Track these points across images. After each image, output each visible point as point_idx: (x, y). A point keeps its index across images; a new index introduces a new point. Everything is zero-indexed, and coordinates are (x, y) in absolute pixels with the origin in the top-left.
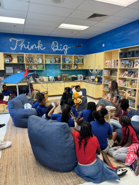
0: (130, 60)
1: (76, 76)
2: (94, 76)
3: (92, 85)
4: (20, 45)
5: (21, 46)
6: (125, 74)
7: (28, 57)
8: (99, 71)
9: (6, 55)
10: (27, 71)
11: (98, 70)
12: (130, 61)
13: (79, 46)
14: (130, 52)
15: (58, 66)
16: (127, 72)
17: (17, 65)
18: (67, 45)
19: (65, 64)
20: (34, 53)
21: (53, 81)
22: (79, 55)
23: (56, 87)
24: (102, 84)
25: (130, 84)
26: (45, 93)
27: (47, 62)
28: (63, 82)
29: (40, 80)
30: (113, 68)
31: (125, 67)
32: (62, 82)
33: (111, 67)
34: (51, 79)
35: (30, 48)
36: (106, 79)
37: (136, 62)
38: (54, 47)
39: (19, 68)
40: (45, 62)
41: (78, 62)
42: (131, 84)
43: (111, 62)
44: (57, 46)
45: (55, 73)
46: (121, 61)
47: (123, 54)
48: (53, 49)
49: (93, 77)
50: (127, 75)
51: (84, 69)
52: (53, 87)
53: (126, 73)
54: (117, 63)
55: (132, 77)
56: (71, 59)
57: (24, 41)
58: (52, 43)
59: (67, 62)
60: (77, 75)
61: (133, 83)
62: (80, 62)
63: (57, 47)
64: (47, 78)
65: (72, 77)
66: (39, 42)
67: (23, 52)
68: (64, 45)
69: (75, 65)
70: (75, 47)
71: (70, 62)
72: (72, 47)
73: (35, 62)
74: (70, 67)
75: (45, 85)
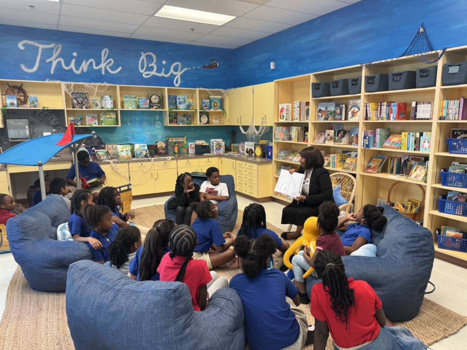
0: (338, 102)
1: (207, 142)
2: (253, 143)
3: (248, 164)
4: (48, 61)
5: (51, 63)
6: (327, 135)
7: (72, 91)
8: (264, 129)
9: (8, 87)
10: (69, 130)
11: (260, 128)
12: (337, 105)
13: (213, 68)
14: (337, 83)
15: (157, 118)
16: (332, 131)
17: (42, 115)
18: (179, 63)
19: (176, 112)
20: (91, 82)
21: (146, 156)
22: (212, 88)
23: (153, 172)
24: (271, 162)
25: (340, 162)
26: (122, 189)
27: (126, 105)
28: (172, 159)
29: (108, 153)
30: (298, 121)
31: (327, 120)
32: (170, 158)
33: (292, 120)
34: (138, 152)
35: (77, 69)
36: (281, 150)
37: (354, 106)
38: (145, 66)
39: (48, 124)
40: (122, 106)
41: (210, 107)
42: (343, 161)
43: (293, 108)
44: (153, 64)
45: (151, 135)
46: (317, 105)
47: (322, 87)
48: (141, 71)
49: (249, 145)
50: (331, 139)
51: (227, 123)
52: (145, 173)
53: (329, 135)
54: (308, 111)
55: (344, 143)
56: (192, 98)
57: (62, 50)
58: (140, 57)
59: (182, 108)
60: (208, 140)
61: (347, 157)
62: (214, 106)
63: (152, 67)
64: (127, 149)
65: (197, 146)
66: (105, 52)
67: (57, 80)
68: (173, 64)
69: (203, 115)
70: (200, 69)
71: (188, 107)
72: (193, 68)
73: (94, 106)
74: (191, 120)
75: (123, 168)
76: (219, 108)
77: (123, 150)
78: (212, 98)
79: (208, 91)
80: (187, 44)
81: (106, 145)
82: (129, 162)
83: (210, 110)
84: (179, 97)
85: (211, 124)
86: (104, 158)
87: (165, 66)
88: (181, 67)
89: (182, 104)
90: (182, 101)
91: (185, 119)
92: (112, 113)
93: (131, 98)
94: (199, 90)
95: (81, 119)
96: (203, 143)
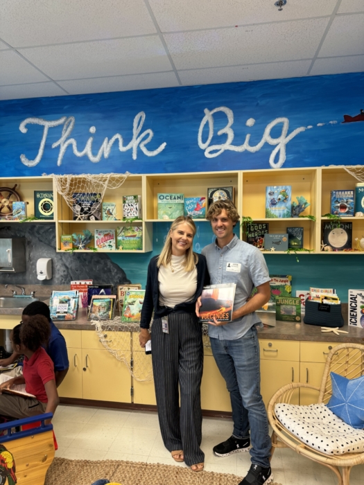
7: (68, 191)
18: (285, 120)
27: (161, 212)
38: (211, 136)
40: (151, 215)
44: (228, 130)
56: (311, 189)
58: (201, 119)
59: (279, 213)
60: (340, 291)
66: (139, 119)
68: (270, 122)
69: (335, 227)
70: (336, 124)
71: (296, 210)
72: (319, 125)
73: (104, 215)
74: (302, 240)
75: (121, 341)
77: (134, 302)
78: (361, 188)
79: (348, 171)
80: (305, 74)
81: (120, 287)
82: (132, 330)
83: (354, 216)
84: (273, 191)
85: (355, 250)
86: (98, 315)
87: (250, 130)
88: (289, 127)
89: (277, 206)
90: (279, 199)
91: (285, 239)
92: (136, 228)
93: (173, 197)
94: (323, 170)
95: (88, 238)
96: (326, 298)
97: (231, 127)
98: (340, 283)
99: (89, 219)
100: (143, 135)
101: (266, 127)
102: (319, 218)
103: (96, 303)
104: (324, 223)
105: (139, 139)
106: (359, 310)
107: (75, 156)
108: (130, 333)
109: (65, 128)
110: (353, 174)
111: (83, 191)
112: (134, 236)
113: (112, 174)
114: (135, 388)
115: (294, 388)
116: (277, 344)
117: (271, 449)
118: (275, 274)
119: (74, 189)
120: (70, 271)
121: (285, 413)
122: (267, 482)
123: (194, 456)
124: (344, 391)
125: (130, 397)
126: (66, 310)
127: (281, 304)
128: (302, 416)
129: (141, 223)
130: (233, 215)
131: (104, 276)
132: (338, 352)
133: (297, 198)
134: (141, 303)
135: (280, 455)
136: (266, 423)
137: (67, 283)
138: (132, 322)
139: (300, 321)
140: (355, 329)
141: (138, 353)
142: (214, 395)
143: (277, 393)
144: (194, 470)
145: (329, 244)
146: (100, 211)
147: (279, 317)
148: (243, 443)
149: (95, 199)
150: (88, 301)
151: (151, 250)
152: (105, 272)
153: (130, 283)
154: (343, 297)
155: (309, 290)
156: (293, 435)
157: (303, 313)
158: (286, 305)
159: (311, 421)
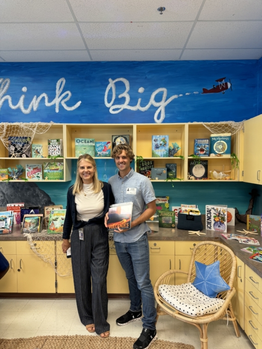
13: (220, 91)
18: (164, 90)
22: (214, 122)
27: (78, 152)
35: (26, 108)
38: (114, 98)
41: (211, 151)
44: (125, 95)
48: (108, 105)
57: (10, 85)
58: (106, 86)
59: (159, 153)
68: (154, 91)
69: (197, 163)
70: (198, 94)
71: (171, 152)
72: (187, 94)
73: (33, 153)
74: (176, 172)
75: (48, 248)
76: (226, 153)
77: (58, 218)
78: (213, 138)
79: (205, 126)
80: (177, 59)
81: (46, 208)
82: (56, 240)
83: (209, 156)
84: (157, 138)
85: (210, 179)
86: (29, 229)
87: (141, 95)
88: (167, 95)
89: (160, 149)
90: (161, 144)
91: (165, 171)
92: (59, 163)
93: (87, 141)
94: (189, 125)
95: (20, 171)
96: (191, 211)
97: (128, 93)
98: (201, 201)
99: (21, 156)
100: (63, 95)
101: (151, 94)
102: (186, 158)
103: (28, 220)
104: (190, 161)
105: (61, 98)
106: (212, 219)
107: (10, 108)
108: (54, 242)
109: (2, 87)
110: (208, 128)
111: (17, 135)
112: (57, 170)
113: (40, 122)
114: (58, 281)
115: (171, 274)
116: (159, 244)
117: (156, 317)
118: (158, 195)
119: (10, 134)
120: (6, 196)
121: (165, 291)
122: (154, 339)
123: (102, 327)
124: (203, 273)
125: (55, 288)
126: (4, 226)
127: (162, 216)
128: (177, 292)
129: (63, 160)
130: (130, 154)
131: (34, 200)
132: (200, 247)
133: (173, 144)
134: (63, 219)
135: (162, 320)
136: (153, 299)
137: (4, 206)
138: (56, 234)
139: (174, 228)
140: (210, 231)
141: (60, 256)
142: (117, 283)
143: (160, 278)
144: (103, 337)
145: (193, 175)
146: (30, 150)
147: (161, 225)
148: (137, 314)
149: (26, 141)
150: (21, 219)
151: (70, 180)
152: (34, 197)
153: (54, 204)
154: (203, 210)
155: (180, 206)
156: (171, 305)
157: (176, 222)
158: (166, 216)
159: (182, 295)
